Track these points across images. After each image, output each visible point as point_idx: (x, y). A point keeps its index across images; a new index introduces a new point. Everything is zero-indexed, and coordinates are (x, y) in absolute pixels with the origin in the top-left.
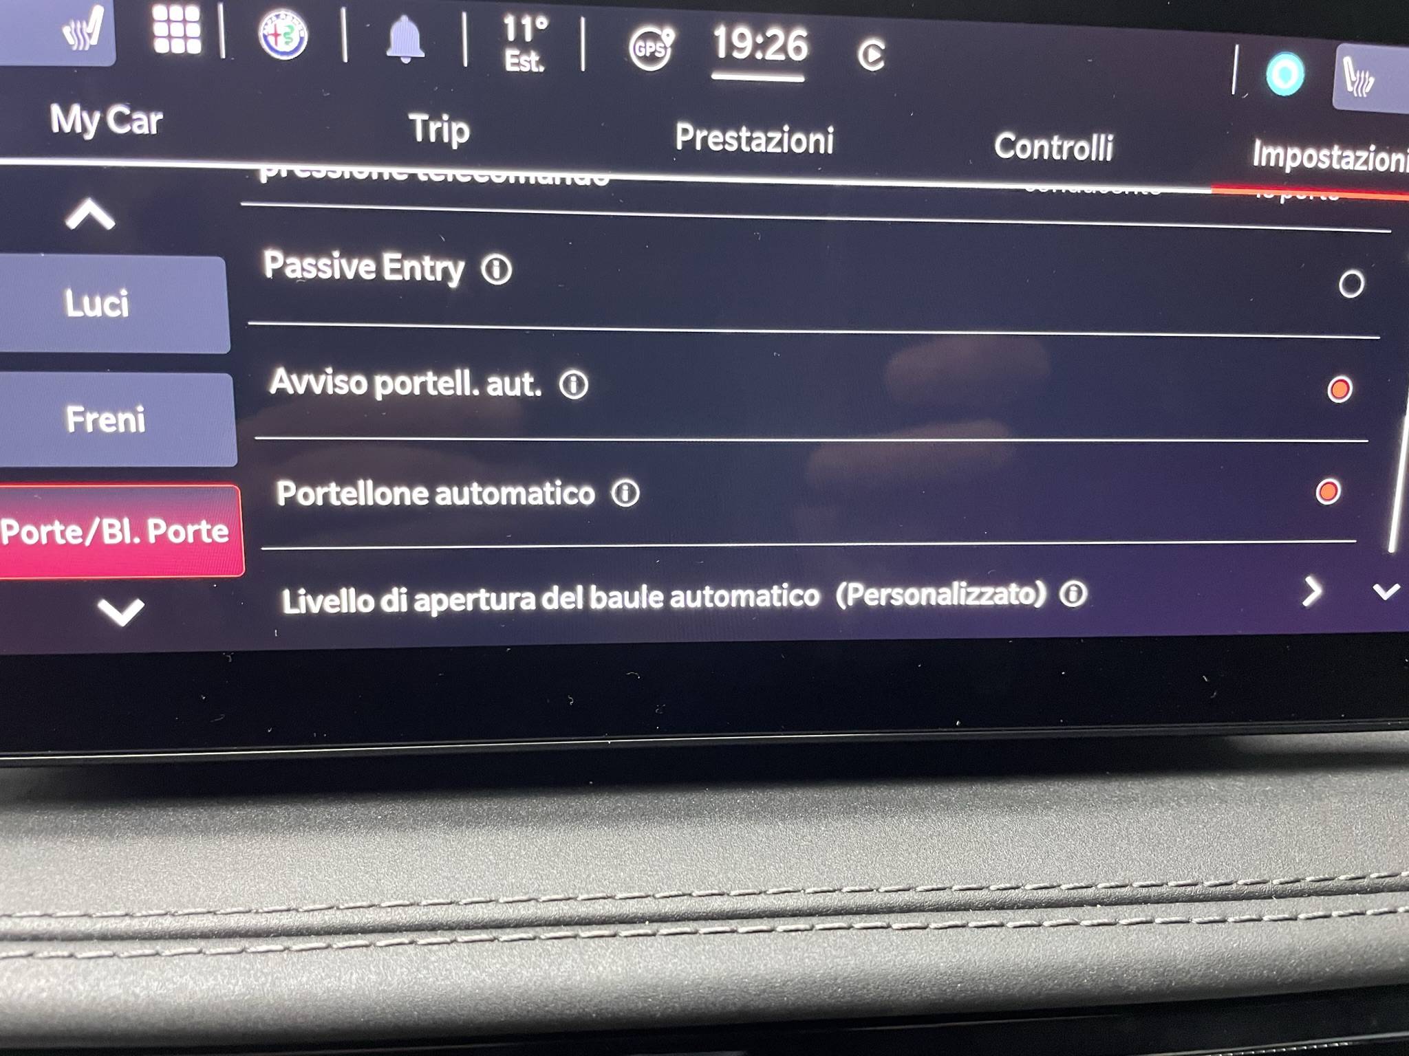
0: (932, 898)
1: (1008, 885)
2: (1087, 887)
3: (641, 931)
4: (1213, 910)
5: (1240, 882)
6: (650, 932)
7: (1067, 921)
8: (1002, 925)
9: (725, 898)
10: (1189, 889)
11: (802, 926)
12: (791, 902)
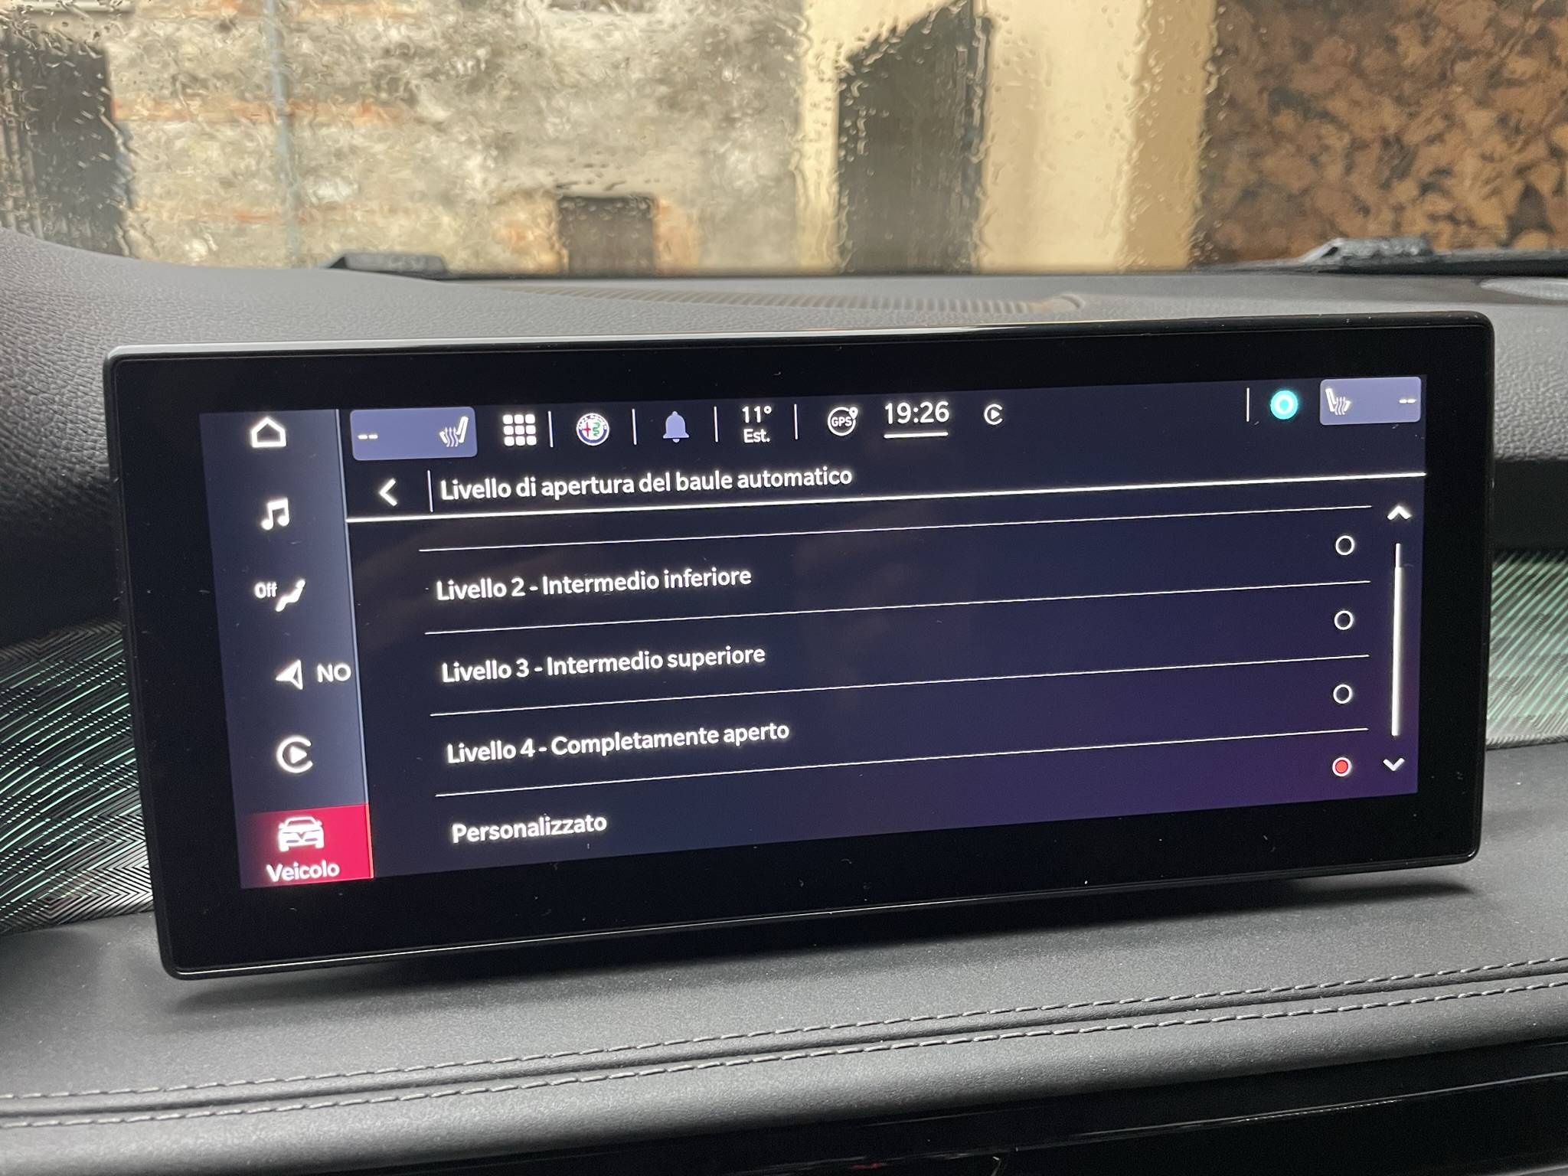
0: (1080, 1011)
1: (1132, 999)
2: (1188, 997)
3: (880, 1047)
4: (1278, 1008)
5: (1297, 987)
6: (885, 1047)
7: (1175, 1021)
8: (1130, 1027)
9: (934, 1021)
10: (1260, 994)
11: (991, 1037)
12: (980, 1021)
